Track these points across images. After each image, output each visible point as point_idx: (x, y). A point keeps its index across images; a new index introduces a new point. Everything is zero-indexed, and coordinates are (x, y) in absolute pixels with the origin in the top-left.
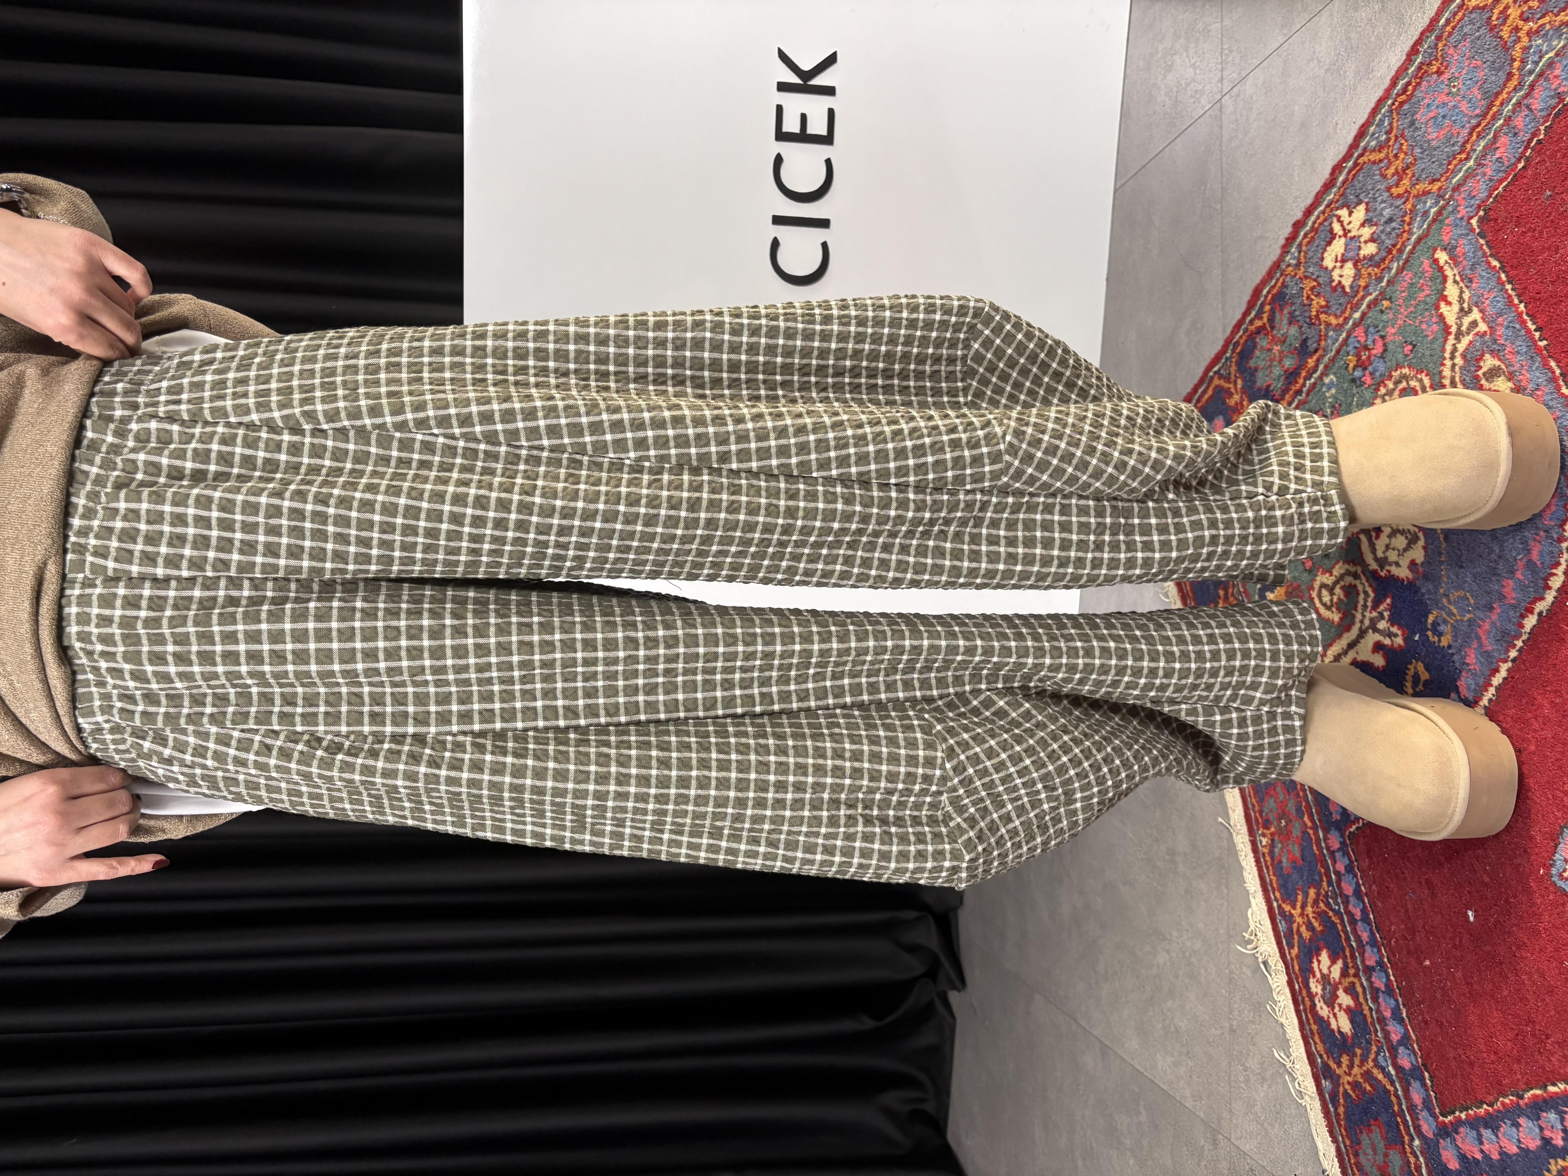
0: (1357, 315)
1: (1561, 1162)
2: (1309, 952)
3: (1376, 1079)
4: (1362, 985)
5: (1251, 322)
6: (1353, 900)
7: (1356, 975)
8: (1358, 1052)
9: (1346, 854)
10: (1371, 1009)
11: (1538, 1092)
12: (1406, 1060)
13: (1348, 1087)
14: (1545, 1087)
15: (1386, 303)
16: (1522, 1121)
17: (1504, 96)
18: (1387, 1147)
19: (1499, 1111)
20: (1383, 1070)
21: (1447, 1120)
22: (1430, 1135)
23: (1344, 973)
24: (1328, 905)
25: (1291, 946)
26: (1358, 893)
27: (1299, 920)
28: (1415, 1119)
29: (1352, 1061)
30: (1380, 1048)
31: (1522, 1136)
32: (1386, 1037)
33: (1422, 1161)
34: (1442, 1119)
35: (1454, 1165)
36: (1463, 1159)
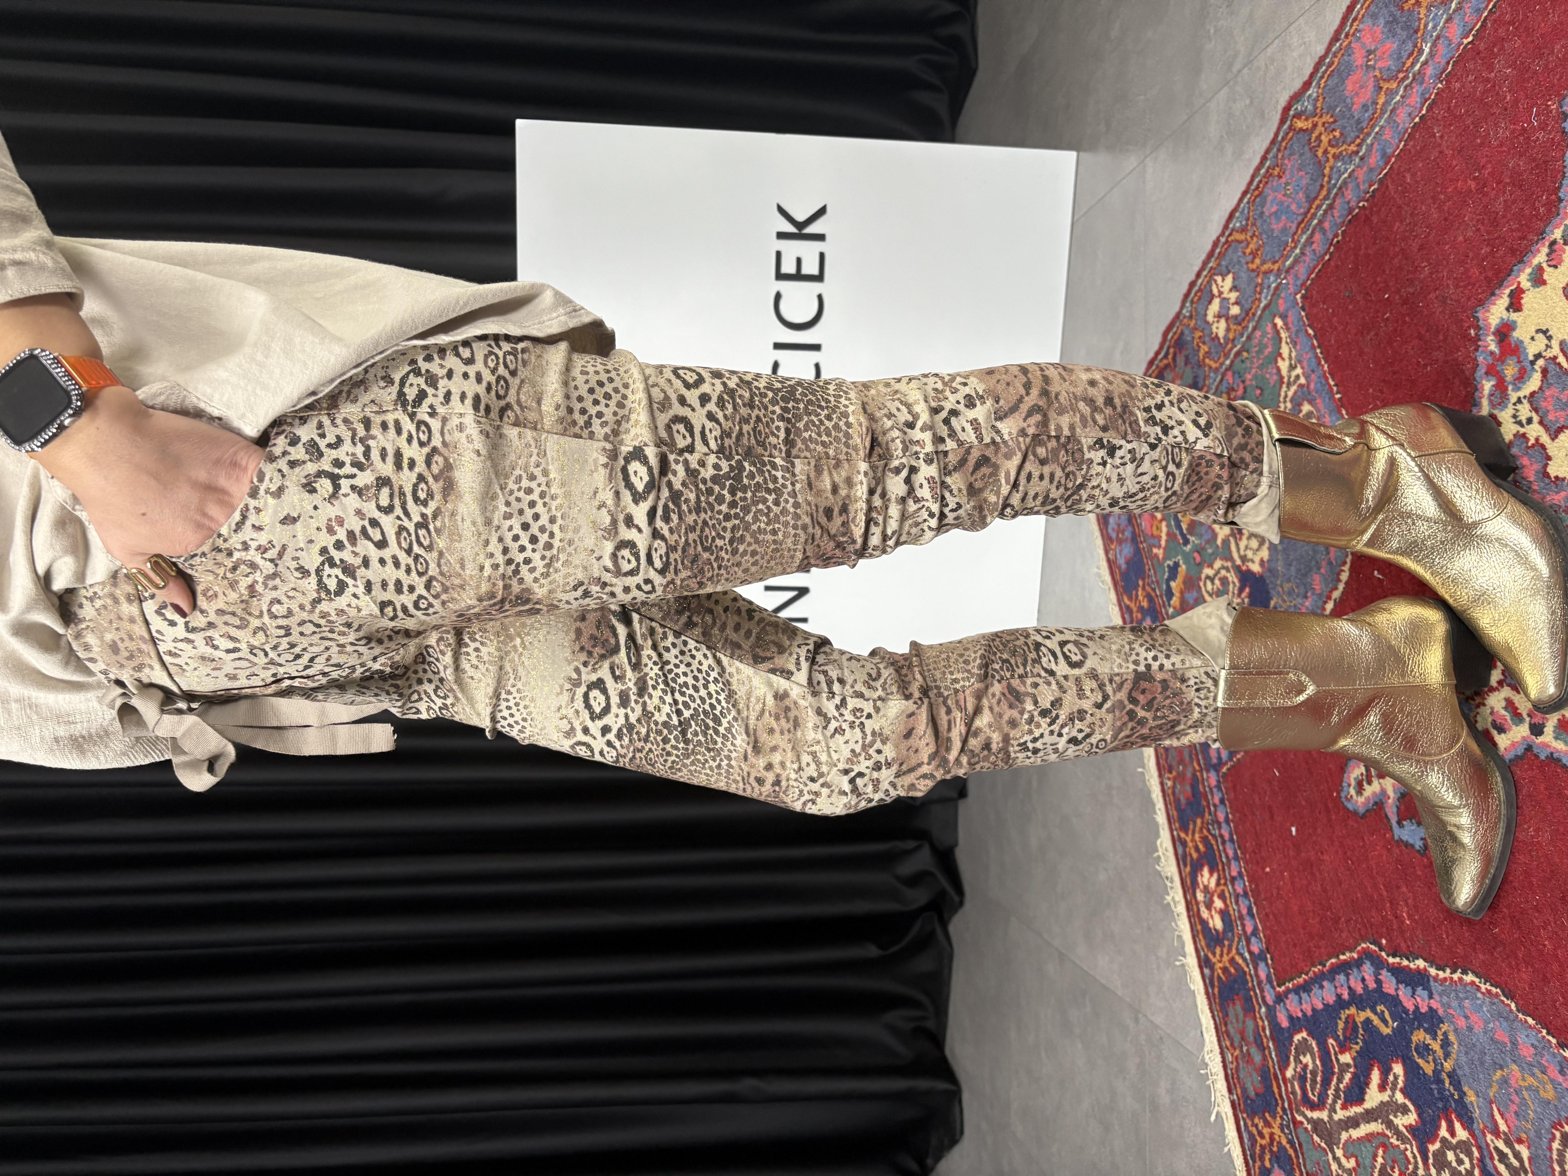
0: (1228, 362)
1: (1347, 1012)
2: (1196, 870)
3: (1238, 964)
4: (1229, 891)
5: (1161, 360)
6: (1224, 825)
7: (1225, 884)
8: (1226, 943)
9: (1219, 789)
10: (1234, 910)
11: (1333, 960)
12: (1255, 948)
13: (1220, 971)
14: (1338, 957)
15: (1245, 354)
16: (1325, 983)
17: (1317, 202)
18: (1245, 1016)
19: (1311, 978)
20: (1242, 955)
21: (1281, 990)
22: (1270, 1003)
23: (1218, 884)
24: (1209, 830)
25: (1185, 865)
26: (1227, 820)
27: (1190, 844)
28: (1262, 991)
29: (1222, 951)
30: (1240, 939)
31: (1326, 994)
32: (1244, 929)
33: (1266, 1023)
34: (1278, 989)
35: (1285, 1024)
36: (1291, 1018)
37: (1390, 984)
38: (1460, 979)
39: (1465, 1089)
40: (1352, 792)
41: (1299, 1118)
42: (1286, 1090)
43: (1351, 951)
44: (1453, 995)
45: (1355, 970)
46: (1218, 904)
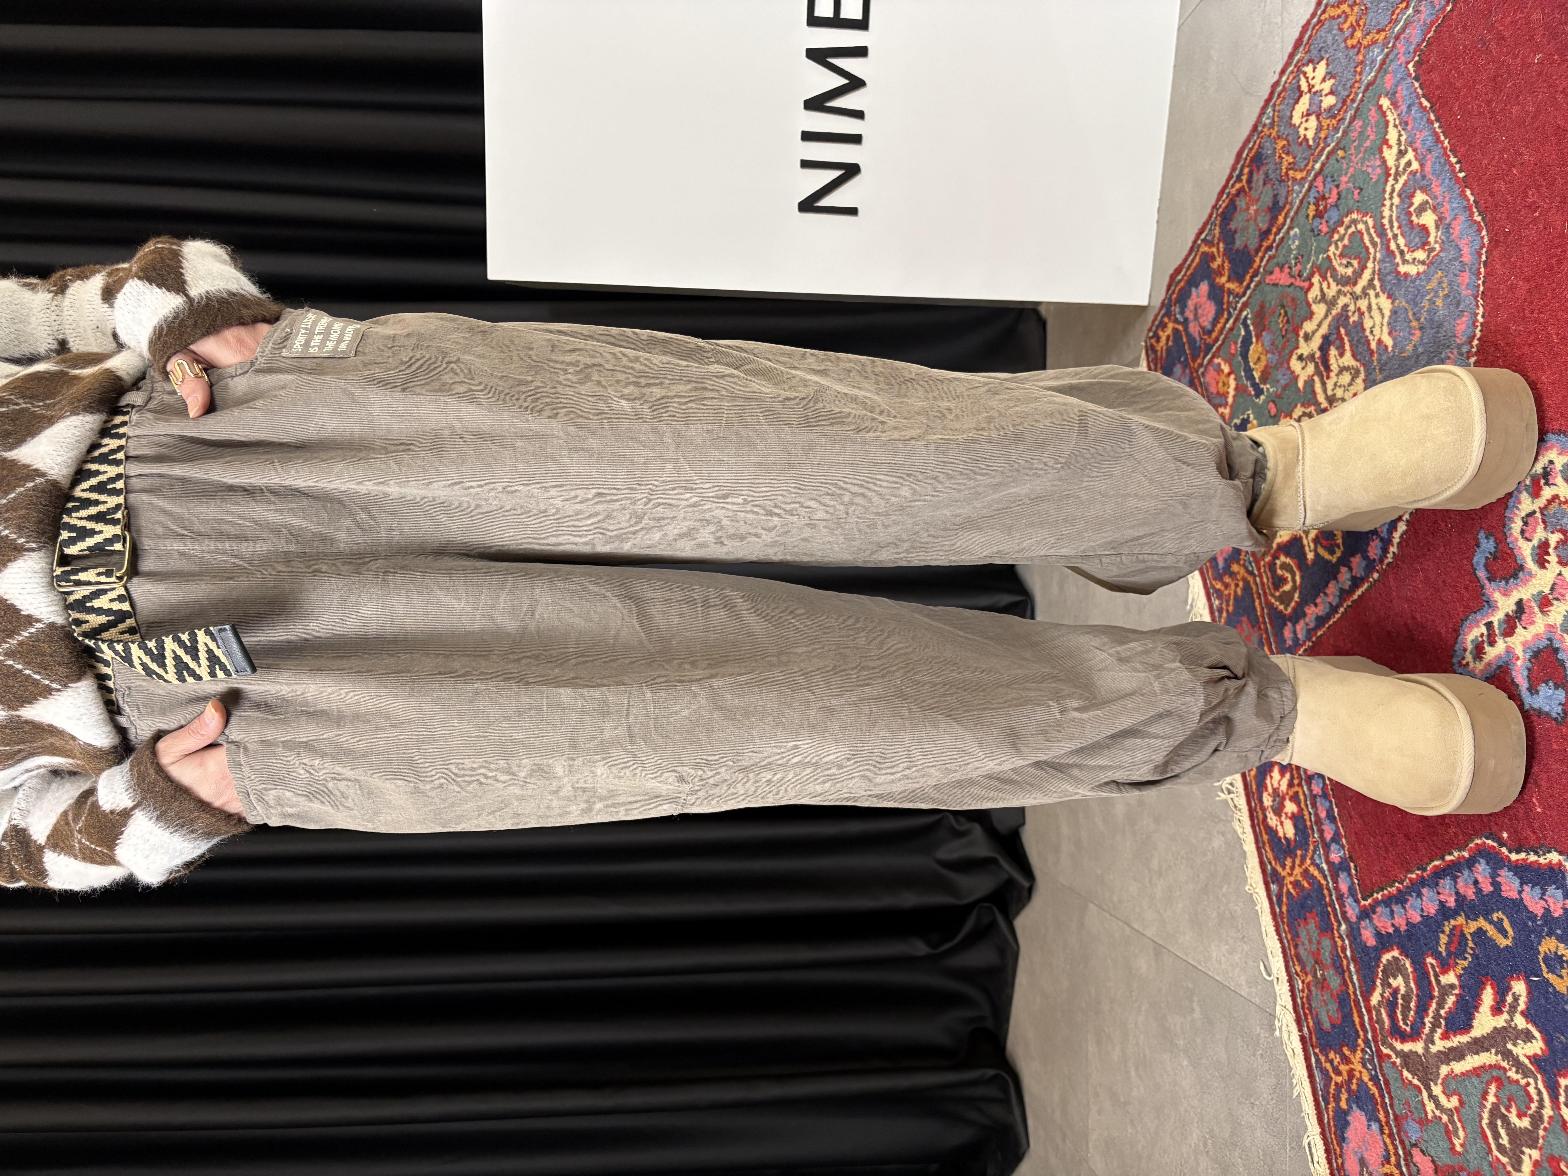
0: (1318, 167)
1: (1453, 922)
3: (1312, 876)
4: (1304, 794)
5: (1233, 186)
7: (1300, 785)
8: (1299, 852)
10: (1310, 814)
11: (1437, 863)
12: (1336, 857)
13: (1290, 887)
14: (1443, 858)
15: (1340, 153)
16: (1425, 891)
18: (1320, 935)
19: (1407, 887)
20: (1318, 866)
21: (1367, 903)
22: (1354, 919)
23: (1291, 785)
28: (1342, 906)
29: (1294, 862)
30: (1316, 847)
31: (1424, 905)
32: (1321, 836)
33: (1347, 942)
34: (1363, 903)
35: (1371, 942)
36: (1378, 935)
37: (1510, 885)
40: (1468, 656)
41: (1386, 1051)
42: (1371, 1018)
43: (1461, 849)
45: (1466, 872)
46: (1290, 807)
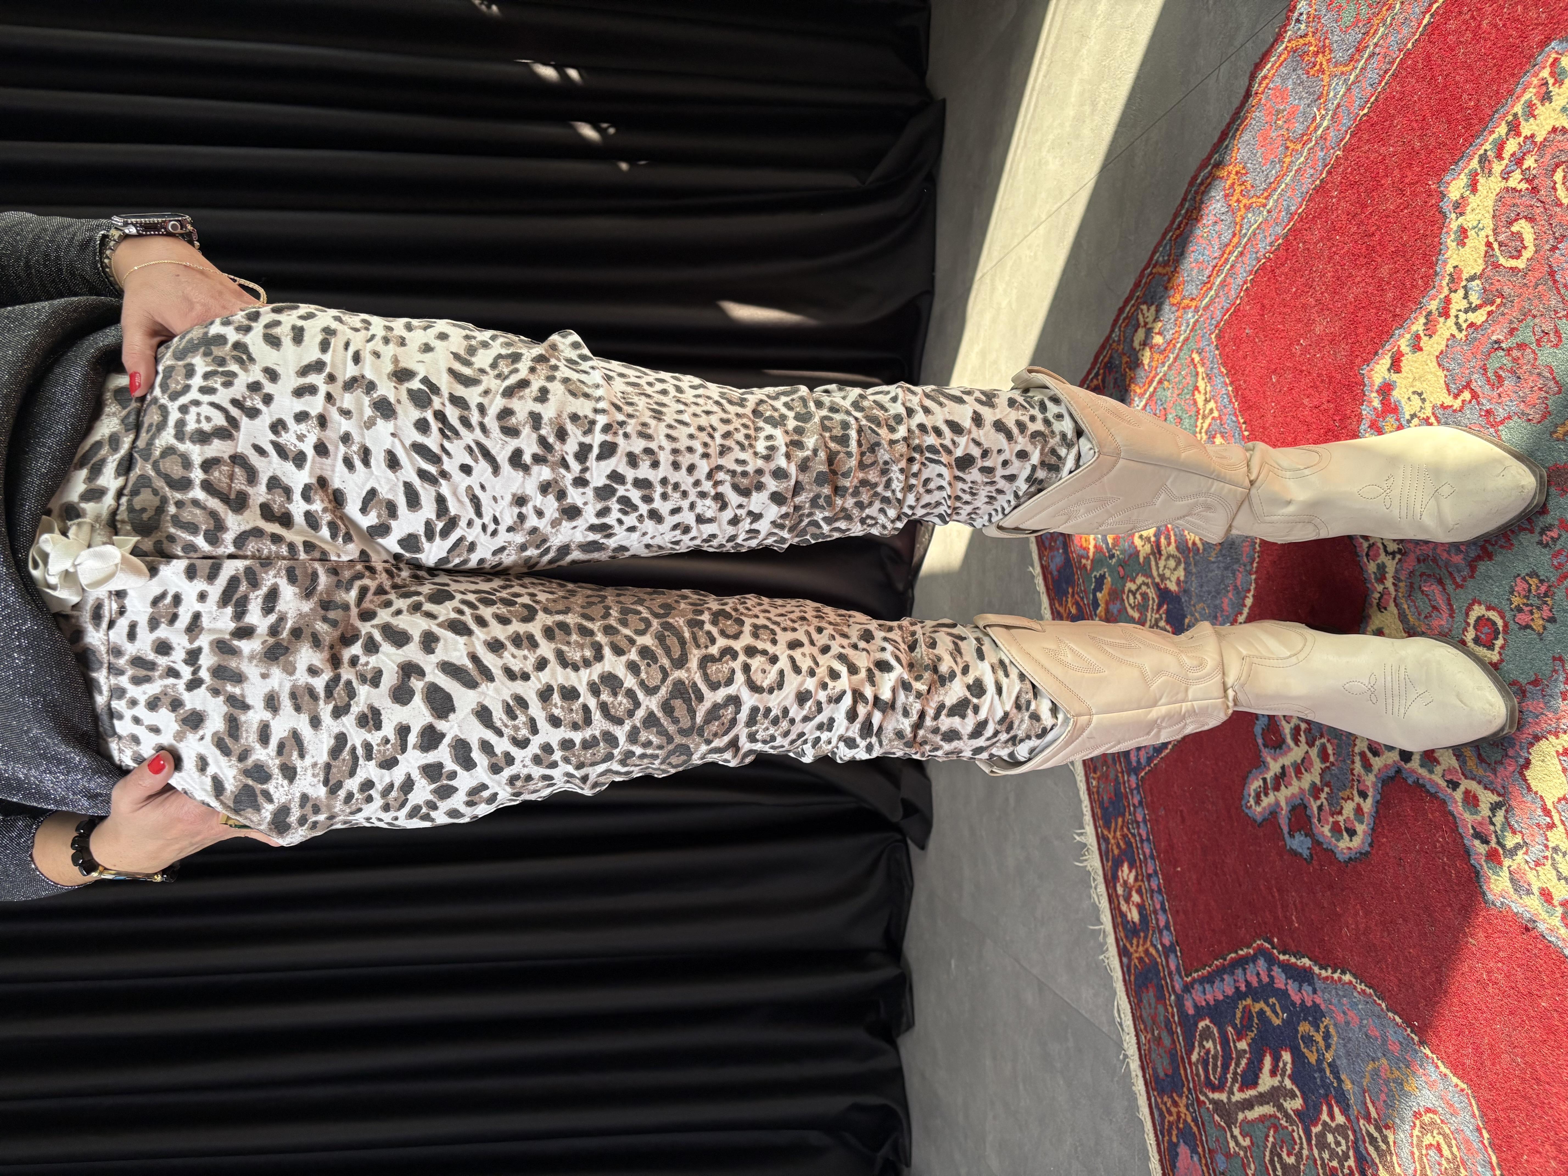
0: (1151, 390)
1: (1244, 1003)
2: (1117, 865)
3: (1151, 955)
4: (1145, 887)
6: (1142, 825)
7: (1142, 880)
8: (1142, 934)
9: (1138, 791)
10: (1150, 904)
11: (1233, 955)
12: (1167, 941)
13: (1136, 961)
14: (1236, 952)
15: (1166, 384)
16: (1225, 976)
17: (1230, 248)
18: (1156, 1001)
19: (1214, 971)
20: (1155, 947)
21: (1188, 980)
22: (1179, 992)
23: (1136, 880)
24: (1128, 829)
26: (1145, 821)
27: (1112, 841)
28: (1172, 980)
29: (1138, 943)
30: (1154, 931)
31: (1225, 987)
32: (1157, 923)
33: (1175, 1010)
34: (1185, 979)
35: (1191, 1011)
36: (1196, 1006)
37: (1280, 980)
38: (1340, 979)
39: (1343, 1077)
40: (1252, 802)
41: (1202, 1098)
42: (1192, 1072)
43: (1249, 946)
44: (1334, 992)
45: (1251, 965)
46: (1136, 898)
